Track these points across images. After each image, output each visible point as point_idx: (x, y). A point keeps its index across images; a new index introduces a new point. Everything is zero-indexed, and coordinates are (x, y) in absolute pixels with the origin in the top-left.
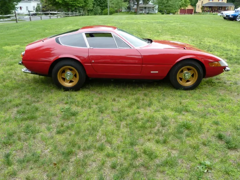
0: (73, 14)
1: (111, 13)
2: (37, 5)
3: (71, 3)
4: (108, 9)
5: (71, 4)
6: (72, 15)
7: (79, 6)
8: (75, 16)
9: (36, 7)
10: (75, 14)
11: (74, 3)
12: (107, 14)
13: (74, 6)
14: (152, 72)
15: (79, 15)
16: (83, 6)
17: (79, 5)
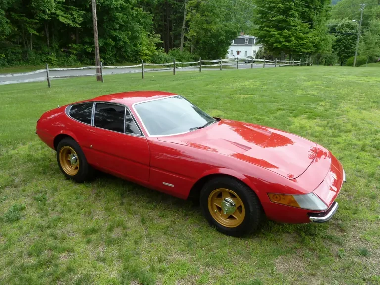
0: (292, 63)
1: (360, 64)
2: (258, 49)
3: (294, 47)
4: (356, 57)
5: (294, 49)
6: (289, 64)
7: (304, 53)
8: (295, 65)
9: (257, 52)
10: (295, 63)
11: (299, 47)
12: (351, 65)
13: (298, 52)
14: (164, 183)
15: (302, 65)
16: (311, 52)
17: (306, 51)
